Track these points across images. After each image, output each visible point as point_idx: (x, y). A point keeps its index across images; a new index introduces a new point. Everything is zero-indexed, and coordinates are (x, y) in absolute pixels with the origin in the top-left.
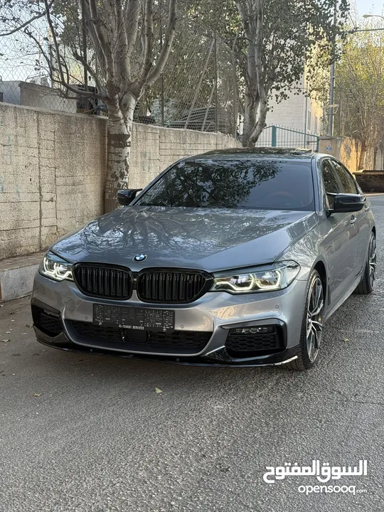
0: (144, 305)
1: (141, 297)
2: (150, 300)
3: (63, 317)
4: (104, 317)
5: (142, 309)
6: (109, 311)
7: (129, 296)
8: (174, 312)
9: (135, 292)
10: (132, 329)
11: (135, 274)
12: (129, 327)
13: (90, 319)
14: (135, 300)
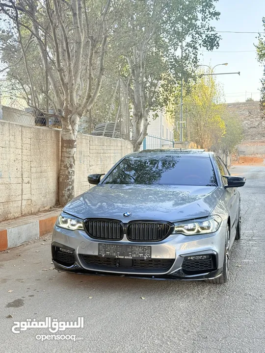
0: (131, 243)
1: (129, 239)
2: (134, 240)
3: (77, 253)
4: (105, 251)
5: (130, 246)
6: (109, 248)
7: (121, 238)
8: (151, 247)
9: (125, 235)
10: (124, 259)
11: (125, 224)
12: (123, 257)
13: (96, 254)
14: (125, 240)
